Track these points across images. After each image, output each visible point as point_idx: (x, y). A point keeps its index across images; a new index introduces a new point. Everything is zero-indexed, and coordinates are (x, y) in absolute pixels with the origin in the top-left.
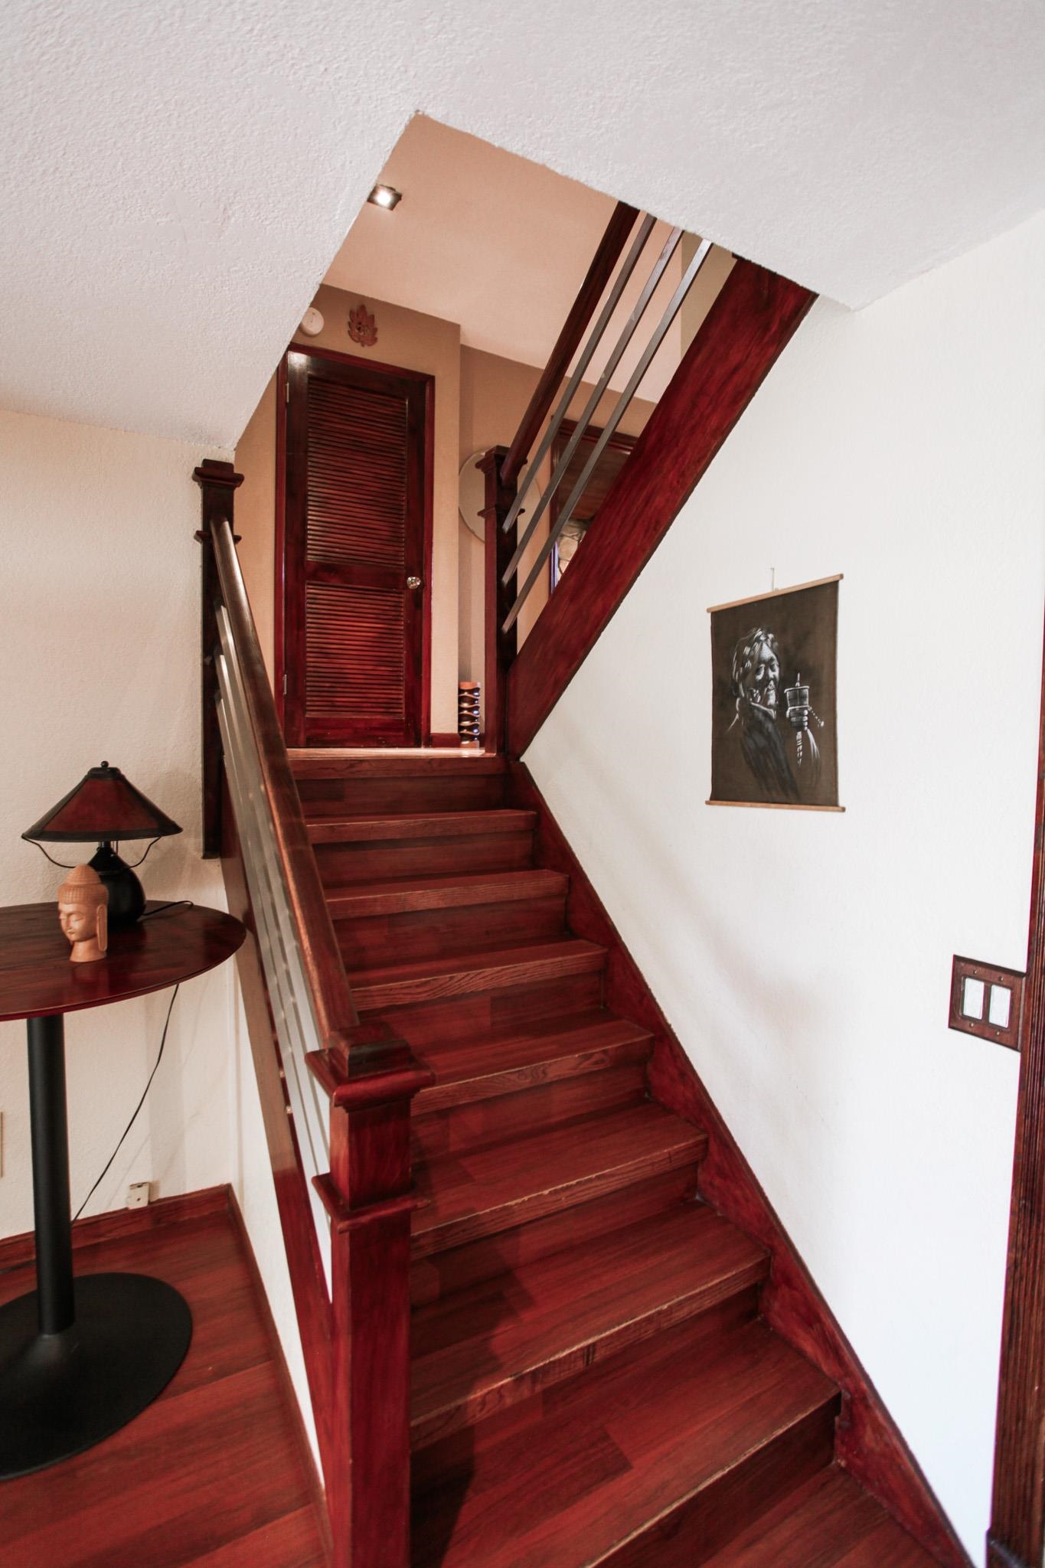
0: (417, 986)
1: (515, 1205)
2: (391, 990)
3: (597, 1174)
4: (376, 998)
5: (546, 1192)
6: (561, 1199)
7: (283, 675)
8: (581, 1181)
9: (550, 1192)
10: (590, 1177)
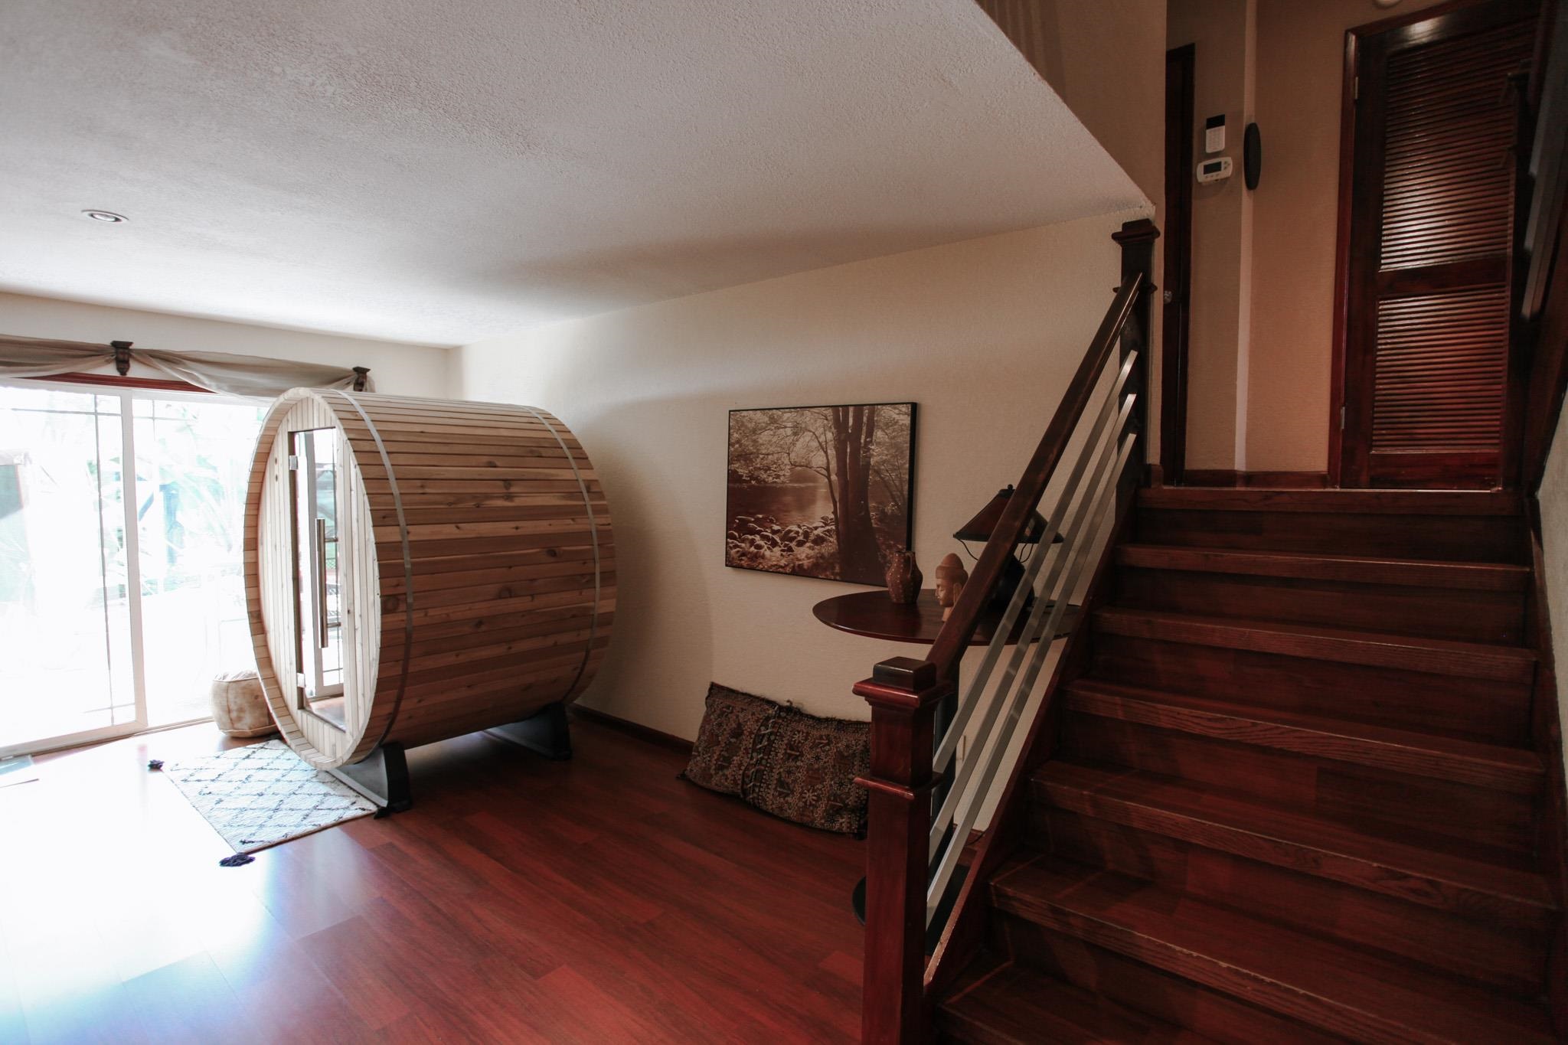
0: (1210, 720)
1: (1179, 951)
2: (1179, 714)
3: (1308, 993)
4: (1161, 717)
5: (1224, 965)
6: (1246, 987)
7: (1340, 408)
8: (1280, 986)
9: (1228, 968)
10: (1296, 989)
